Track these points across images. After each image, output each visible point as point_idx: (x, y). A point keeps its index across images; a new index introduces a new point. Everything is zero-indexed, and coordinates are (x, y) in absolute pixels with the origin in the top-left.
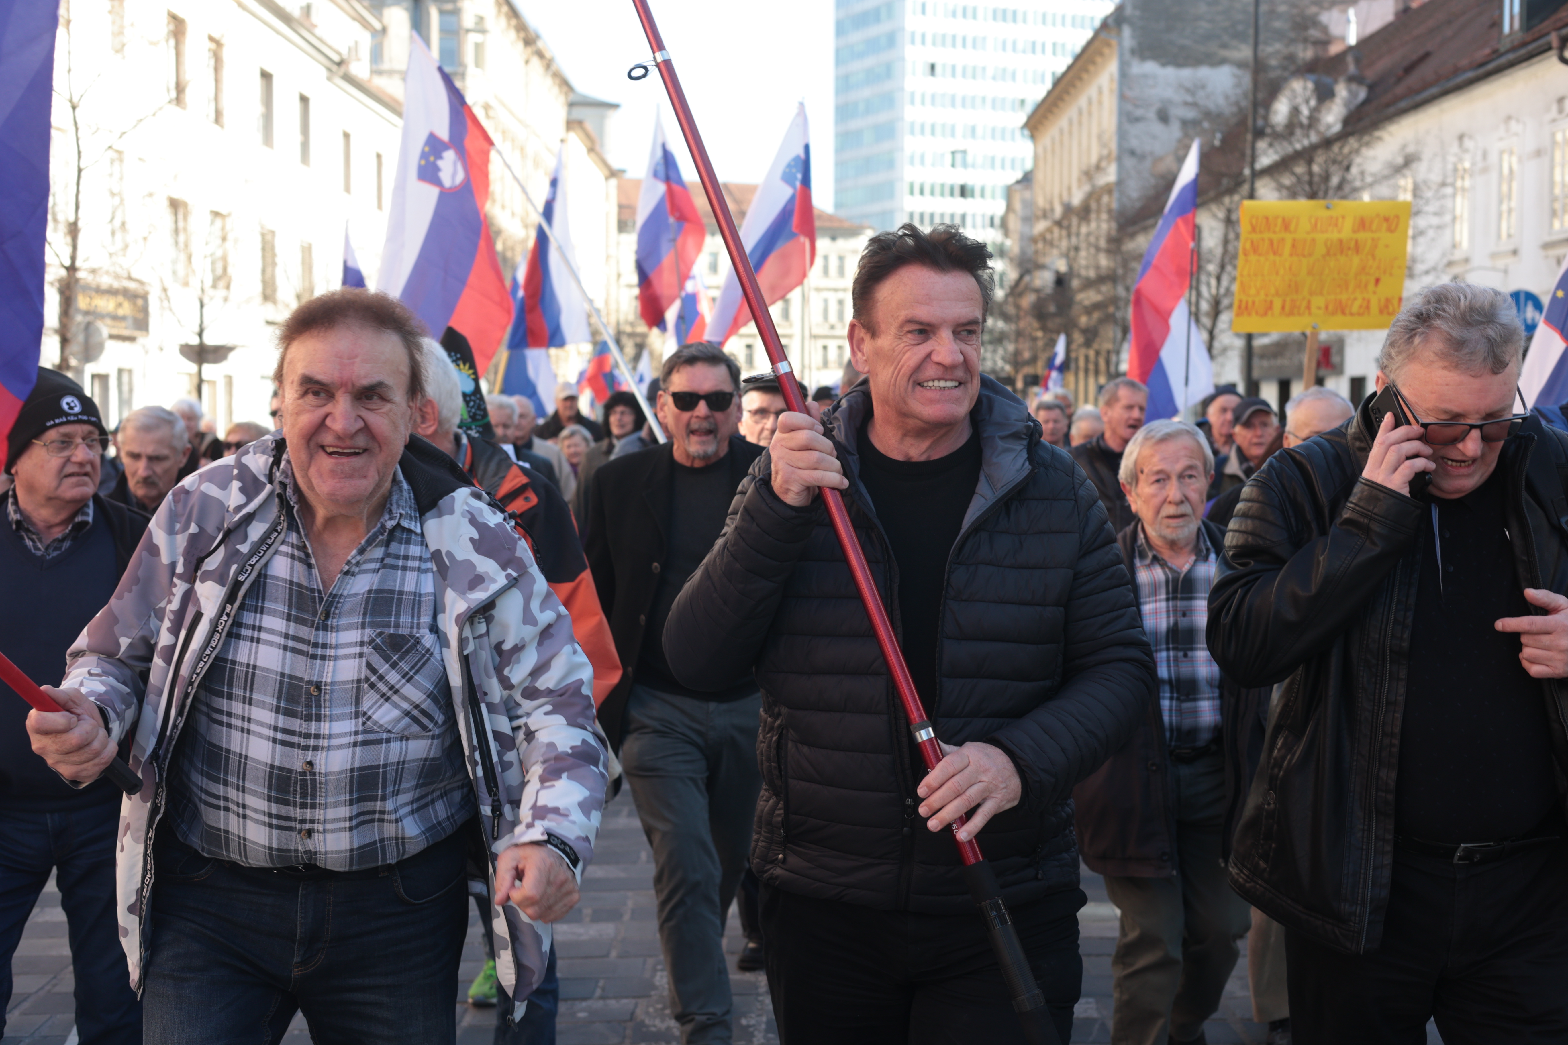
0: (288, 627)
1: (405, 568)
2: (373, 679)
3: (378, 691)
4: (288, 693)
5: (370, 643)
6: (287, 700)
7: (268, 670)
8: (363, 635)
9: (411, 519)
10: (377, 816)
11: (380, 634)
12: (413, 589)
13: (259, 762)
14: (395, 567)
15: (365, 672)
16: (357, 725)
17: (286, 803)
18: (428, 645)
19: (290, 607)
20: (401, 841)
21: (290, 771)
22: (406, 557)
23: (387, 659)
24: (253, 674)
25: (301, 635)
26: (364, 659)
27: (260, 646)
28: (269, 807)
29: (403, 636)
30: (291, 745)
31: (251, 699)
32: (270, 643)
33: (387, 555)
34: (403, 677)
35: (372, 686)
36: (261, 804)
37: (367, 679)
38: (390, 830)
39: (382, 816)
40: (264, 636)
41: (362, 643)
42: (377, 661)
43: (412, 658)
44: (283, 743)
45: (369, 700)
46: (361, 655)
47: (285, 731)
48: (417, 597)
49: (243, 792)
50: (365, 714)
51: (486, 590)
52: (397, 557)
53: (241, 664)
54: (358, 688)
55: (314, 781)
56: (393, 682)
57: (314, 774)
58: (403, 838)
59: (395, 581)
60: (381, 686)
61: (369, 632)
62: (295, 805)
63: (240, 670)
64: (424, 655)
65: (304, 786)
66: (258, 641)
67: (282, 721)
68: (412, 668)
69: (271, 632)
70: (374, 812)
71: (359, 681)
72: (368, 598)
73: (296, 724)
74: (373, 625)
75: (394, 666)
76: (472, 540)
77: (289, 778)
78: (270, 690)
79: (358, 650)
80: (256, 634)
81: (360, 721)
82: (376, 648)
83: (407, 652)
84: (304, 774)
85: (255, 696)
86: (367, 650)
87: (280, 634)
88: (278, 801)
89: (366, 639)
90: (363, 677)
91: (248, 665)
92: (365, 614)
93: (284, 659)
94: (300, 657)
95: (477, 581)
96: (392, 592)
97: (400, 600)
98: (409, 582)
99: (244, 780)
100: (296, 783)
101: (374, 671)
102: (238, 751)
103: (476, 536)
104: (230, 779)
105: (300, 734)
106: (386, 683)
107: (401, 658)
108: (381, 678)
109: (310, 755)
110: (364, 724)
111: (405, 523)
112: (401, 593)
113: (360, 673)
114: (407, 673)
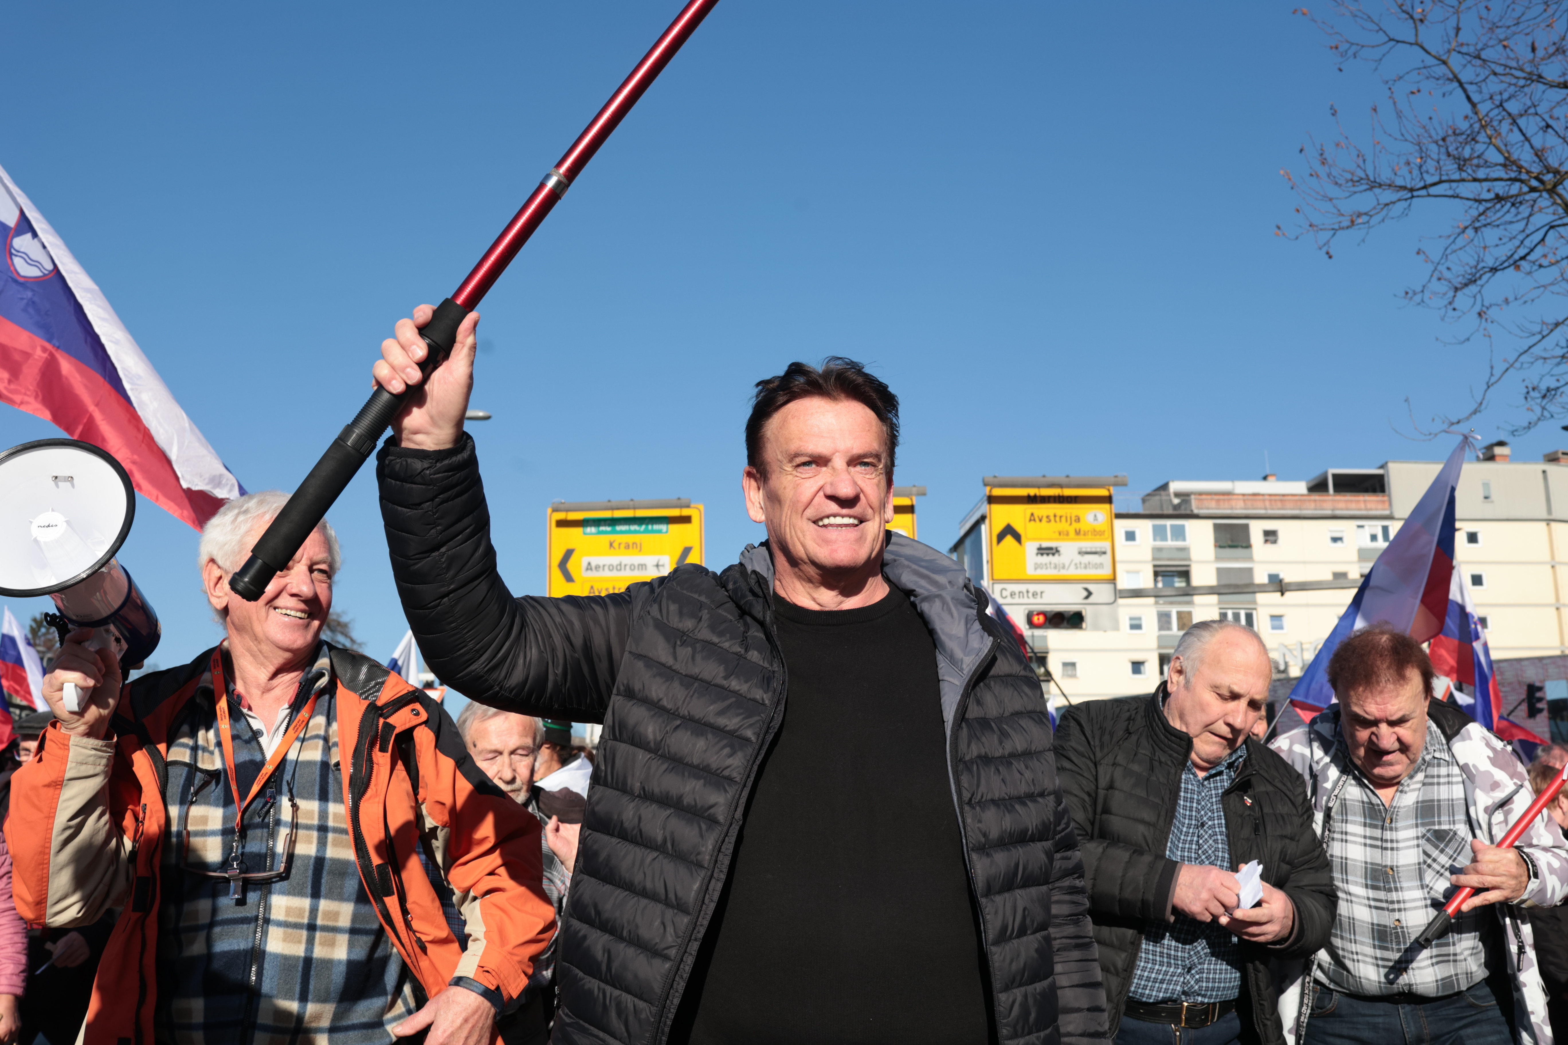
0: (1365, 831)
1: (1439, 784)
2: (1429, 861)
3: (1434, 869)
4: (1371, 874)
5: (1423, 837)
6: (1372, 879)
7: (1355, 860)
8: (1417, 832)
9: (1440, 751)
10: (1451, 958)
11: (1429, 831)
12: (1447, 797)
13: (1363, 922)
14: (1432, 784)
15: (1422, 858)
16: (1424, 894)
17: (1386, 949)
18: (1463, 835)
19: (1365, 817)
20: (1469, 975)
21: (1385, 926)
22: (1439, 776)
23: (1437, 847)
24: (1346, 863)
25: (1375, 835)
26: (1421, 849)
27: (1348, 844)
28: (1375, 953)
29: (1444, 831)
30: (1382, 909)
31: (1347, 880)
32: (1355, 843)
33: (1426, 777)
34: (1450, 858)
35: (1429, 866)
36: (1369, 951)
37: (1425, 862)
38: (1461, 968)
39: (1455, 958)
40: (1349, 838)
41: (1418, 838)
42: (1430, 848)
43: (1454, 845)
44: (1377, 908)
45: (1429, 876)
46: (1418, 846)
47: (1375, 900)
48: (1451, 802)
49: (1355, 942)
50: (1427, 886)
51: (1503, 791)
52: (1433, 777)
53: (1337, 857)
54: (1420, 869)
55: (1403, 932)
56: (1443, 863)
57: (1402, 927)
58: (1471, 973)
59: (1433, 793)
60: (1435, 865)
61: (1421, 830)
62: (1393, 950)
63: (1336, 862)
64: (1461, 843)
65: (1397, 937)
66: (1346, 841)
67: (1371, 893)
68: (1455, 852)
69: (1355, 835)
70: (1449, 955)
71: (1419, 864)
72: (1417, 807)
73: (1382, 895)
74: (1423, 825)
75: (1442, 851)
76: (1488, 757)
77: (1386, 931)
78: (1359, 873)
79: (1415, 842)
80: (1344, 837)
81: (1426, 891)
82: (1428, 840)
83: (1450, 840)
84: (1396, 928)
85: (1349, 878)
86: (1422, 842)
87: (1360, 836)
88: (1381, 948)
89: (1420, 835)
90: (1422, 861)
91: (1342, 858)
92: (1417, 818)
93: (1365, 852)
94: (1376, 850)
95: (1495, 786)
96: (1433, 801)
97: (1439, 806)
98: (1443, 793)
99: (1354, 934)
100: (1391, 934)
101: (1429, 856)
102: (1347, 915)
103: (1491, 755)
104: (1344, 935)
105: (1387, 901)
106: (1439, 864)
107: (1446, 846)
108: (1434, 860)
109: (1397, 915)
110: (1429, 893)
111: (1437, 755)
112: (1439, 801)
113: (1419, 858)
114: (1452, 856)
